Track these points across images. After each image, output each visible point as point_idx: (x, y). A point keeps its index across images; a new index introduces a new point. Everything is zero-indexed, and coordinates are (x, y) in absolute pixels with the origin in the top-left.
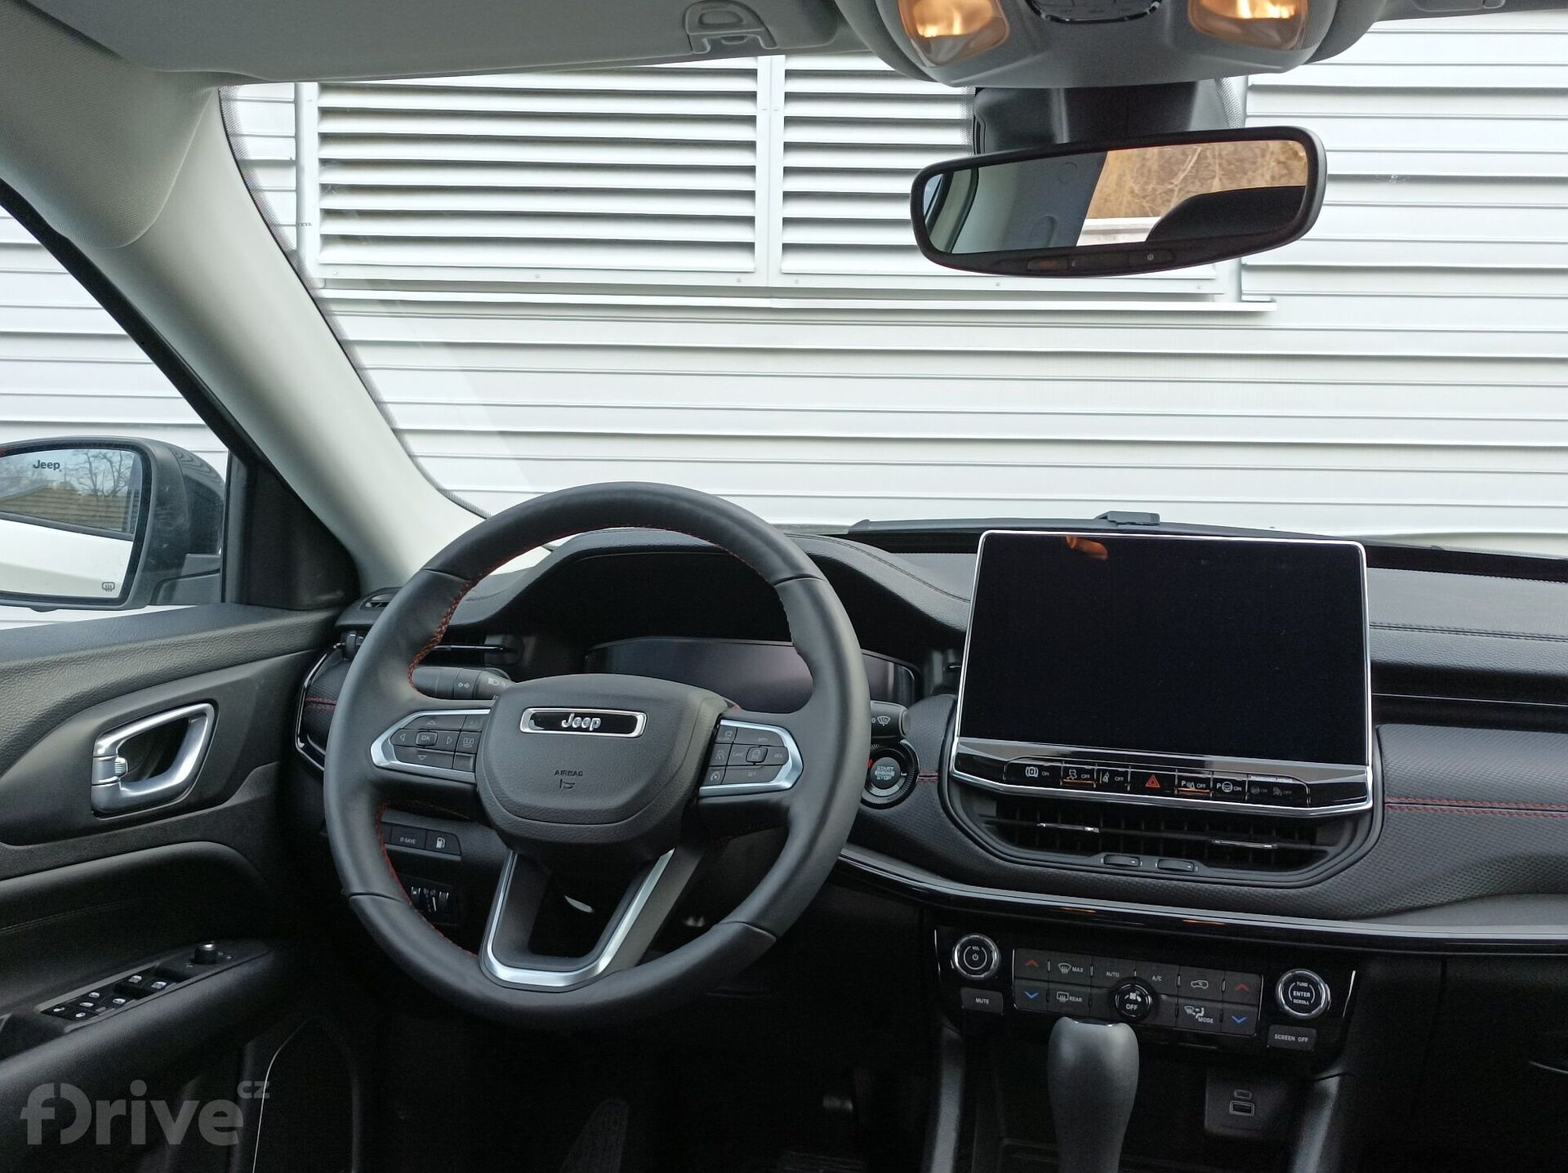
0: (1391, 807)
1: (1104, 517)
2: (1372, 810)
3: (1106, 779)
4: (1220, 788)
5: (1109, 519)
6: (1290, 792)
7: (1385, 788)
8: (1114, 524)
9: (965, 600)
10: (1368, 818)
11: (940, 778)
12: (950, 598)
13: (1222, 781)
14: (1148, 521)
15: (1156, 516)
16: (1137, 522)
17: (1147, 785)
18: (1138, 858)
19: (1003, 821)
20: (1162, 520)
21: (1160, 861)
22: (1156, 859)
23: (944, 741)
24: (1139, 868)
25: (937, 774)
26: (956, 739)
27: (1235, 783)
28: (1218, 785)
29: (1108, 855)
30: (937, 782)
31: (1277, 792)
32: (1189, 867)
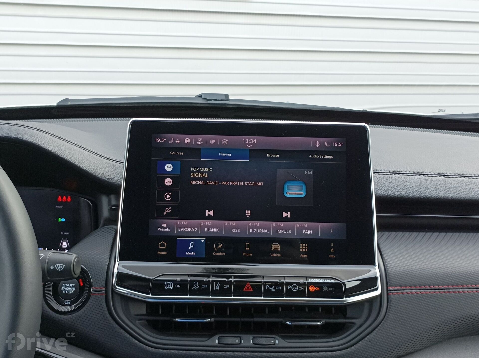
0: (392, 293)
1: (200, 96)
2: (381, 295)
3: (218, 288)
4: (290, 289)
5: (203, 97)
6: (333, 289)
7: (388, 281)
8: (205, 100)
9: (120, 162)
10: (379, 300)
11: (107, 292)
12: (110, 162)
13: (291, 284)
14: (224, 98)
15: (227, 96)
16: (218, 99)
17: (244, 290)
18: (240, 337)
19: (150, 318)
20: (230, 97)
21: (254, 338)
22: (251, 337)
23: (109, 265)
24: (241, 345)
25: (104, 289)
26: (117, 263)
27: (299, 284)
28: (289, 287)
29: (220, 336)
30: (104, 295)
31: (325, 289)
32: (272, 341)
